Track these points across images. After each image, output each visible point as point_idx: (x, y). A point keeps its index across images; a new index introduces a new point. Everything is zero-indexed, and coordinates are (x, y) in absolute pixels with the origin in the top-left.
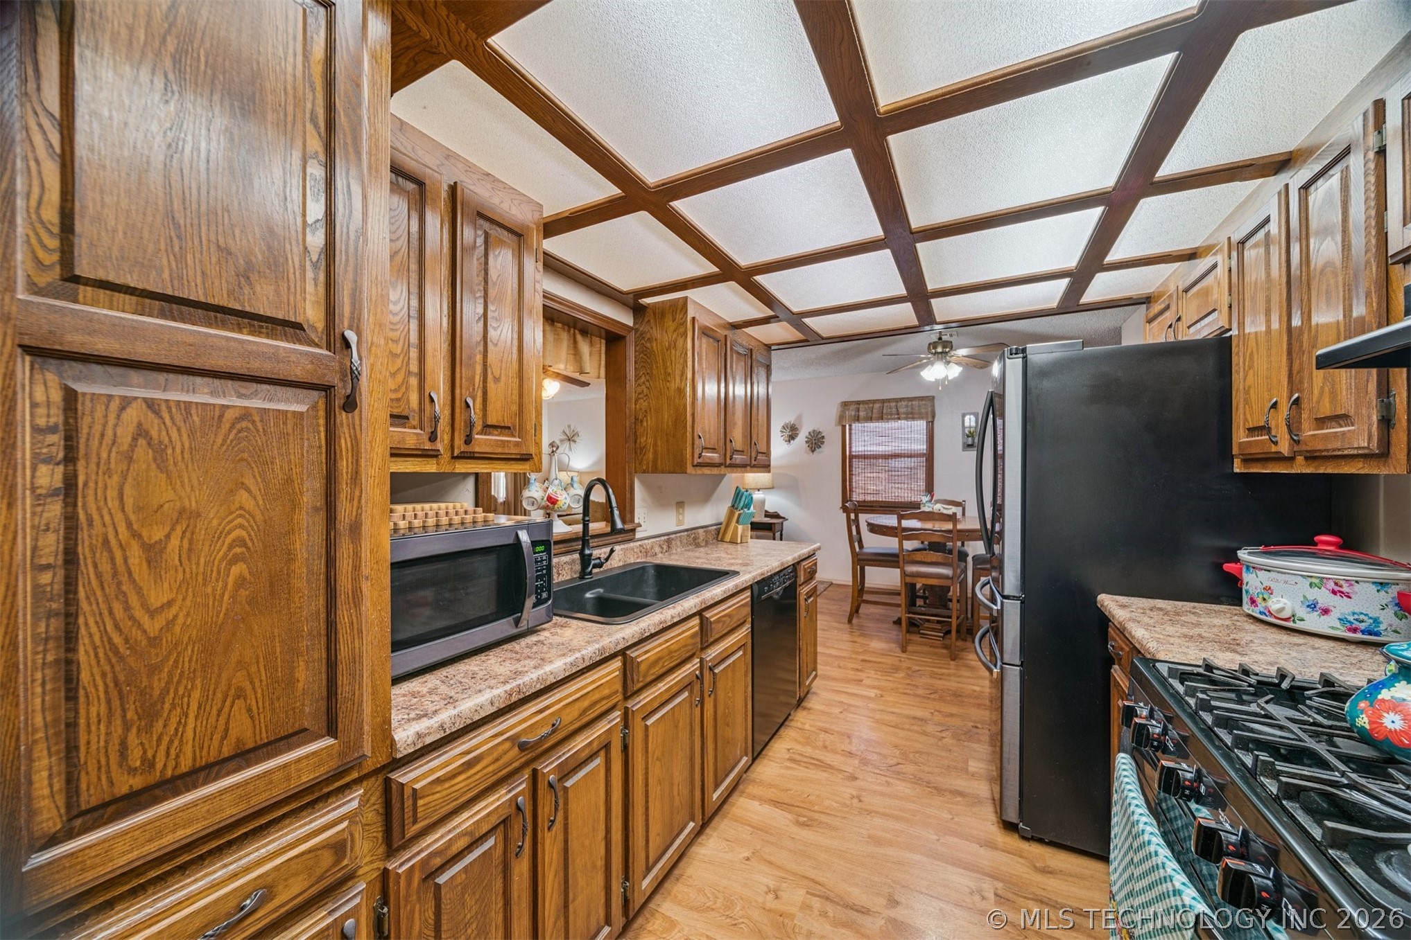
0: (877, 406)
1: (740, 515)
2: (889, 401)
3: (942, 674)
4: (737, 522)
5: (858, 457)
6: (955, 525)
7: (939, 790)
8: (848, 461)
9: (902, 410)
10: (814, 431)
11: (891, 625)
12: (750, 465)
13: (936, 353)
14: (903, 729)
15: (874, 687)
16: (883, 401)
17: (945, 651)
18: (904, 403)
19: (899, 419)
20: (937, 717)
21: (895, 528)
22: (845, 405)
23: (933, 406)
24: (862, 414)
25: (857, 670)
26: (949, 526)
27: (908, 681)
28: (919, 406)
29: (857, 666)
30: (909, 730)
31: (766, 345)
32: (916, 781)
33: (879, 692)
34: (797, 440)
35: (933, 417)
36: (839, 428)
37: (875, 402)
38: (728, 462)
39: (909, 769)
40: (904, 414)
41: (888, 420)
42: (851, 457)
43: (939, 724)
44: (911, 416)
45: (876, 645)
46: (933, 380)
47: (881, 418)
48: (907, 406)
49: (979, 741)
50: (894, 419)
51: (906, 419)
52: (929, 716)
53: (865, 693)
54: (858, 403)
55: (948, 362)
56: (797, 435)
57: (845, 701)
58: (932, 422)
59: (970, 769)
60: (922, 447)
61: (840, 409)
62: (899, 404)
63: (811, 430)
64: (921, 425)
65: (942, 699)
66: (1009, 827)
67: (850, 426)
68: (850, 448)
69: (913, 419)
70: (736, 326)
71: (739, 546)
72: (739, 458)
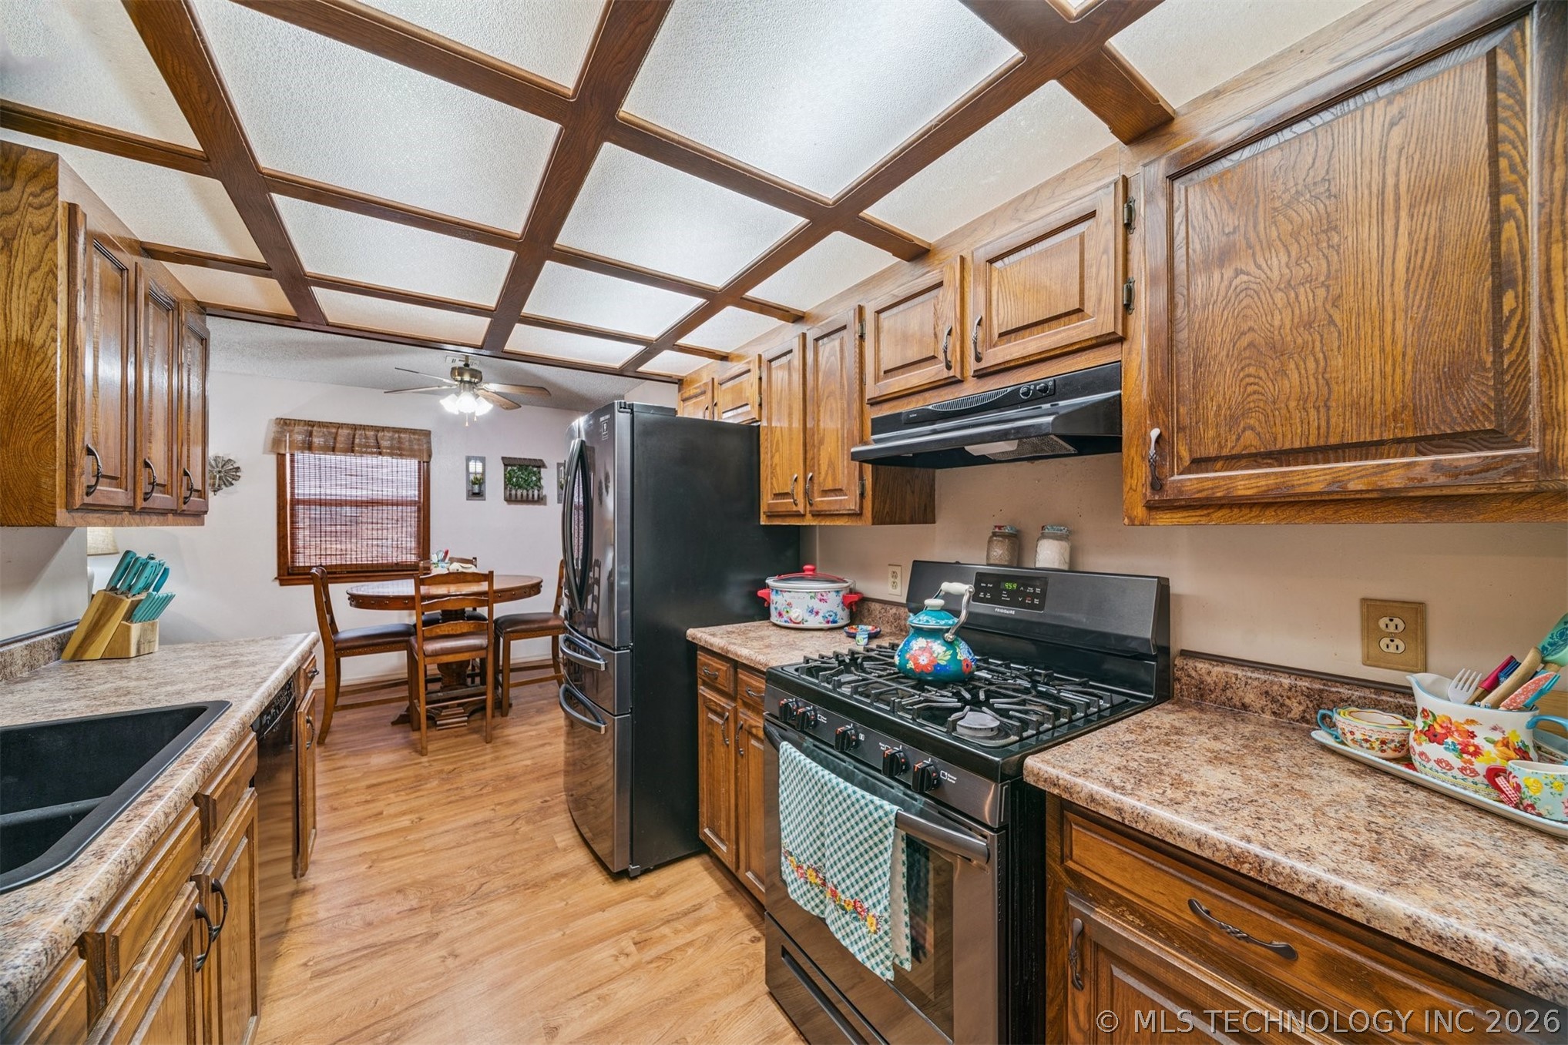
0: (344, 432)
1: (135, 606)
2: (364, 428)
3: (484, 763)
4: (129, 616)
5: (304, 502)
6: (491, 584)
7: (538, 885)
8: (287, 509)
9: (385, 443)
11: (390, 728)
12: (174, 512)
13: (462, 381)
14: (468, 843)
15: (404, 813)
16: (355, 428)
17: (475, 736)
18: (388, 434)
19: (380, 453)
20: (502, 811)
21: (411, 598)
22: (285, 424)
23: (429, 443)
24: (317, 440)
25: (367, 802)
26: (484, 586)
27: (447, 787)
28: (410, 441)
29: (363, 798)
30: (474, 841)
31: (198, 303)
32: (512, 890)
33: (414, 817)
35: (430, 456)
36: (272, 460)
37: (340, 426)
38: (140, 504)
39: (498, 883)
40: (387, 448)
41: (362, 454)
42: (295, 502)
43: (507, 817)
44: (398, 451)
45: (379, 760)
46: (457, 413)
47: (351, 449)
48: (392, 439)
49: (555, 814)
50: (372, 453)
51: (391, 455)
52: (492, 814)
53: (396, 826)
54: (311, 424)
55: (477, 396)
57: (367, 850)
58: (428, 462)
59: (560, 845)
60: (412, 493)
61: (274, 428)
62: (380, 434)
64: (411, 465)
65: (497, 790)
66: (619, 876)
67: (292, 455)
68: (293, 488)
69: (401, 456)
70: (150, 251)
71: (133, 663)
72: (159, 499)
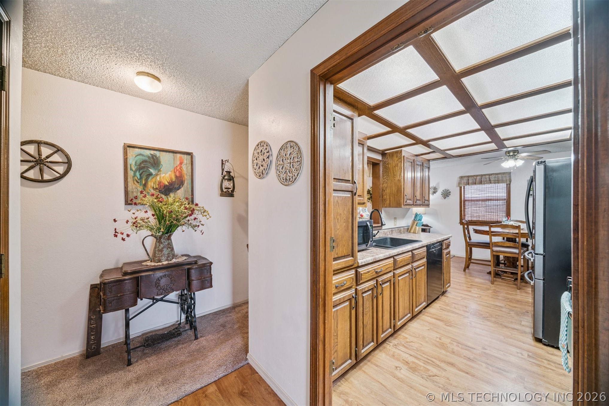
0: (478, 178)
1: (417, 223)
2: (485, 175)
4: (416, 225)
5: (468, 200)
8: (463, 202)
9: (492, 179)
10: (445, 190)
11: (486, 274)
12: (422, 205)
13: (509, 155)
15: (477, 294)
16: (482, 176)
17: (514, 287)
18: (493, 176)
19: (491, 183)
20: (508, 307)
22: (461, 177)
23: (510, 177)
24: (470, 181)
26: (517, 231)
27: (494, 294)
28: (502, 177)
31: (427, 160)
33: (479, 296)
34: (437, 193)
35: (510, 182)
36: (459, 188)
37: (477, 176)
38: (415, 204)
40: (493, 181)
41: (484, 184)
42: (465, 201)
44: (498, 181)
45: (478, 280)
46: (508, 167)
47: (481, 183)
48: (495, 177)
50: (488, 183)
51: (495, 183)
53: (473, 295)
54: (468, 177)
55: (516, 159)
56: (437, 191)
57: (463, 296)
58: (510, 184)
60: (504, 195)
61: (459, 180)
62: (491, 176)
63: (444, 189)
64: (503, 185)
65: (510, 301)
67: (464, 187)
68: (464, 197)
69: (498, 183)
71: (417, 234)
72: (418, 202)
